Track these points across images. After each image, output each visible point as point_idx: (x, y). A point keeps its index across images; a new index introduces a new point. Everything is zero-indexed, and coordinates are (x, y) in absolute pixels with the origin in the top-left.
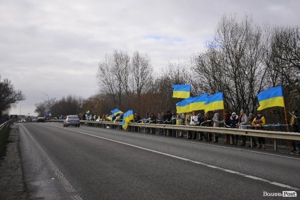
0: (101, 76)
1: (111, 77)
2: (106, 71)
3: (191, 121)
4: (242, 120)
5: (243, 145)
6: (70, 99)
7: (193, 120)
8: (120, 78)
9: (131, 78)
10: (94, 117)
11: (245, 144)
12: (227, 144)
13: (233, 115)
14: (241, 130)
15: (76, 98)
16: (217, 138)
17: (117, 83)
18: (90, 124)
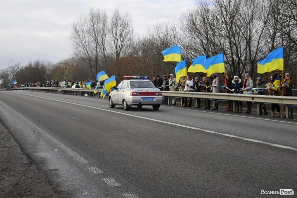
0: (75, 38)
1: (87, 39)
2: (81, 32)
3: (186, 86)
4: (247, 84)
5: (249, 113)
6: (37, 64)
7: (187, 85)
8: (96, 40)
9: (109, 40)
10: (70, 84)
11: (250, 111)
12: (230, 111)
13: (236, 78)
14: (246, 96)
15: (44, 64)
16: (217, 105)
17: (93, 45)
18: (64, 91)
